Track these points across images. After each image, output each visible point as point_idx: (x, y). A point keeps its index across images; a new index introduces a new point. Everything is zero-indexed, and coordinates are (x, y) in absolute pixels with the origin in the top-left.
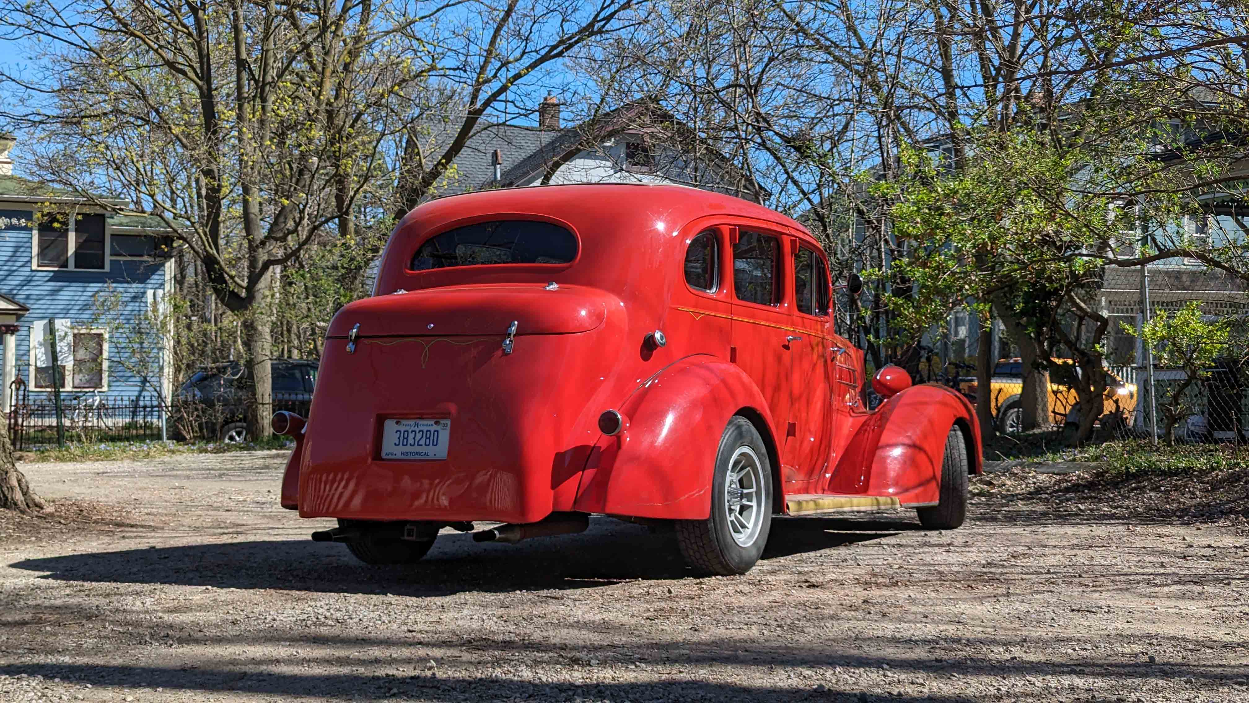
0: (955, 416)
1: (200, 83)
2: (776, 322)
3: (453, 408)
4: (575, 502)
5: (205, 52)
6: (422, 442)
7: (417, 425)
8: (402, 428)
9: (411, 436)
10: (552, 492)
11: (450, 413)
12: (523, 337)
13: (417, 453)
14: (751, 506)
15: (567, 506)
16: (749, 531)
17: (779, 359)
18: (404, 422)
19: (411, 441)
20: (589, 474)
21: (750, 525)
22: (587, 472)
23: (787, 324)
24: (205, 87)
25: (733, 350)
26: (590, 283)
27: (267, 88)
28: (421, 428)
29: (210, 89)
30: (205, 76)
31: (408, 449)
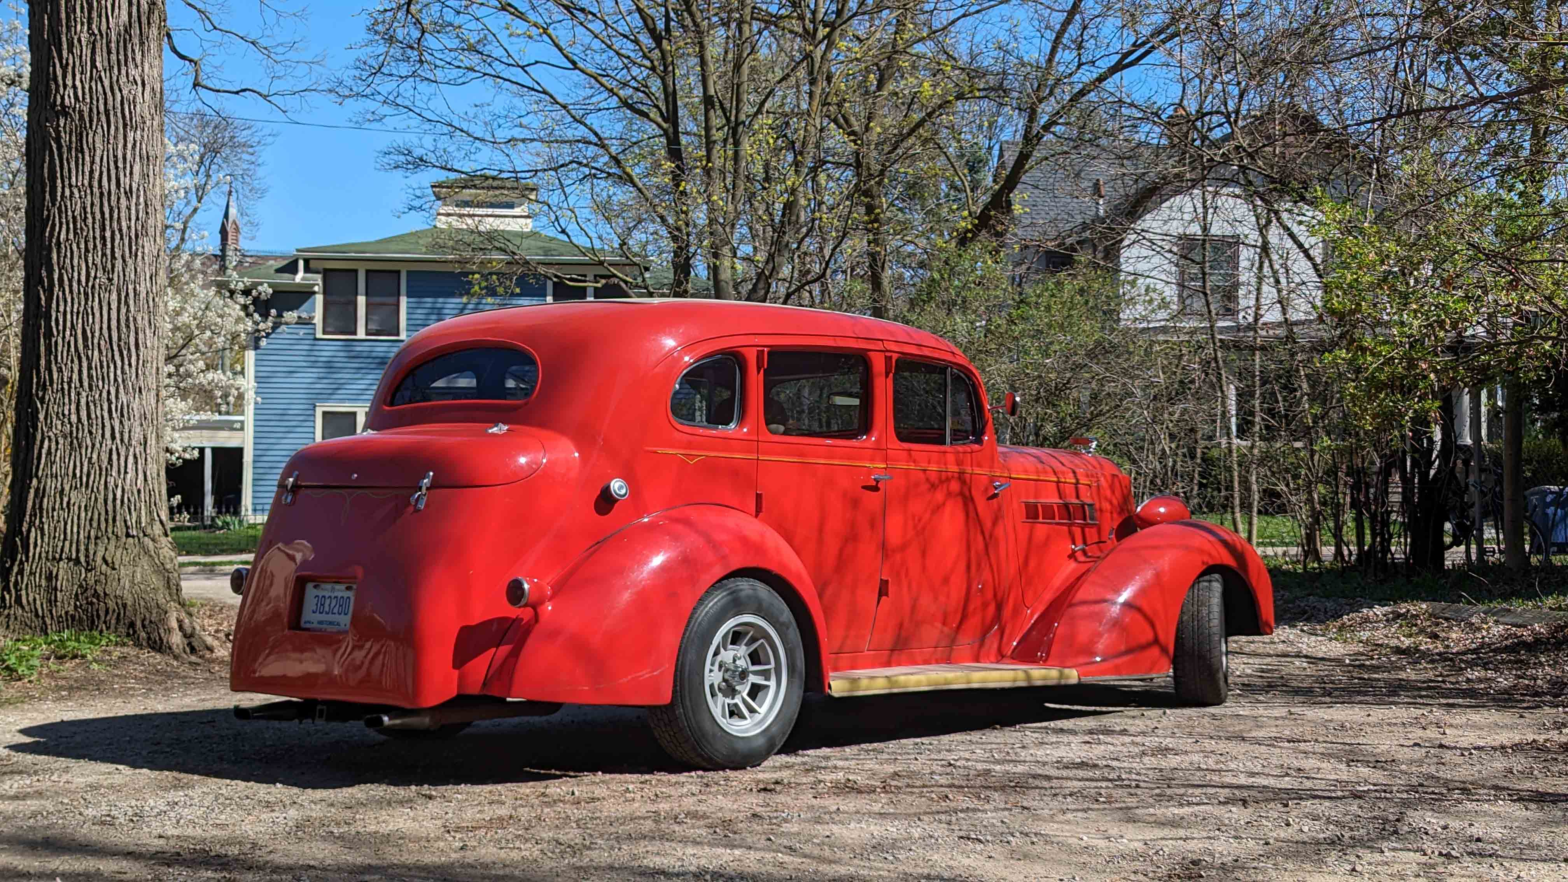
0: (1203, 563)
1: (665, 125)
2: (849, 459)
3: (359, 572)
4: (484, 684)
5: (671, 89)
6: (336, 610)
7: (333, 590)
8: (321, 593)
9: (328, 602)
10: (456, 673)
11: (355, 578)
12: (438, 490)
13: (331, 623)
14: (767, 687)
15: (474, 690)
16: (758, 717)
17: (855, 503)
18: (323, 586)
19: (327, 609)
20: (505, 649)
21: (763, 710)
22: (501, 648)
23: (872, 460)
24: (671, 130)
25: (759, 497)
26: (542, 425)
27: (741, 128)
28: (336, 594)
29: (676, 132)
30: (671, 117)
31: (324, 617)
